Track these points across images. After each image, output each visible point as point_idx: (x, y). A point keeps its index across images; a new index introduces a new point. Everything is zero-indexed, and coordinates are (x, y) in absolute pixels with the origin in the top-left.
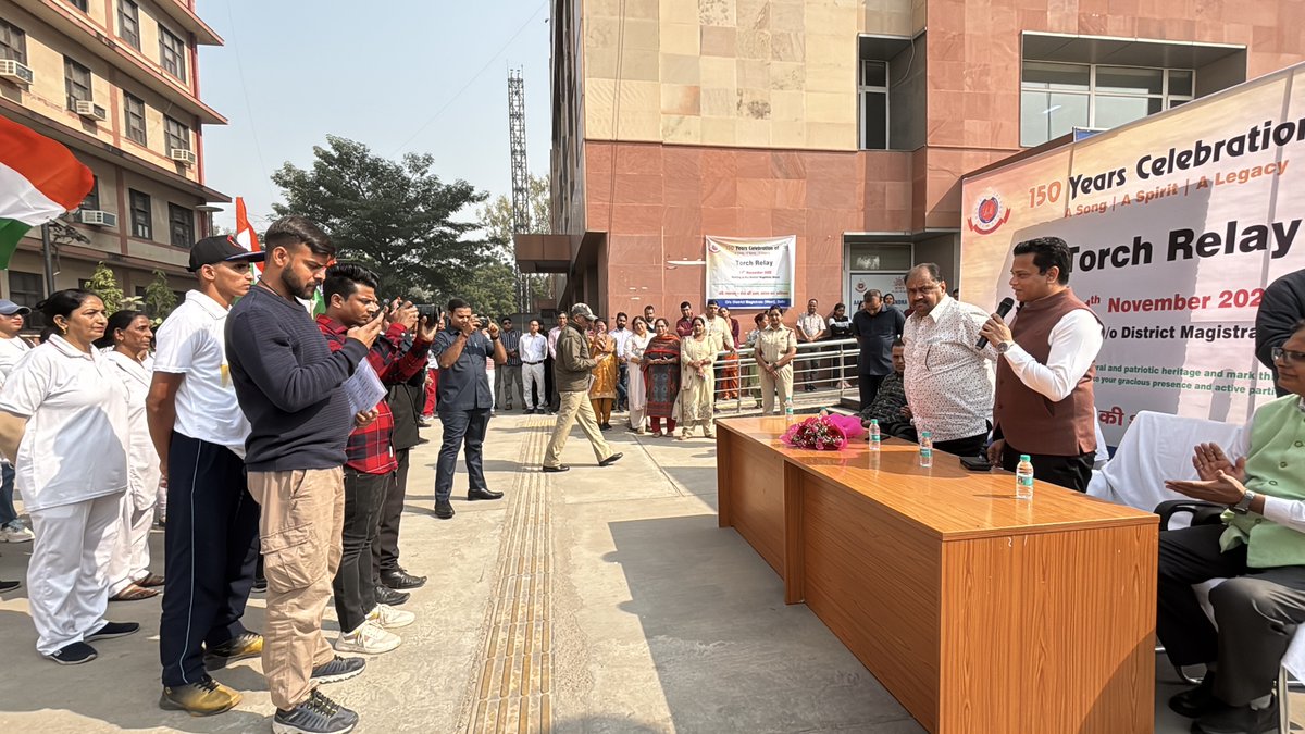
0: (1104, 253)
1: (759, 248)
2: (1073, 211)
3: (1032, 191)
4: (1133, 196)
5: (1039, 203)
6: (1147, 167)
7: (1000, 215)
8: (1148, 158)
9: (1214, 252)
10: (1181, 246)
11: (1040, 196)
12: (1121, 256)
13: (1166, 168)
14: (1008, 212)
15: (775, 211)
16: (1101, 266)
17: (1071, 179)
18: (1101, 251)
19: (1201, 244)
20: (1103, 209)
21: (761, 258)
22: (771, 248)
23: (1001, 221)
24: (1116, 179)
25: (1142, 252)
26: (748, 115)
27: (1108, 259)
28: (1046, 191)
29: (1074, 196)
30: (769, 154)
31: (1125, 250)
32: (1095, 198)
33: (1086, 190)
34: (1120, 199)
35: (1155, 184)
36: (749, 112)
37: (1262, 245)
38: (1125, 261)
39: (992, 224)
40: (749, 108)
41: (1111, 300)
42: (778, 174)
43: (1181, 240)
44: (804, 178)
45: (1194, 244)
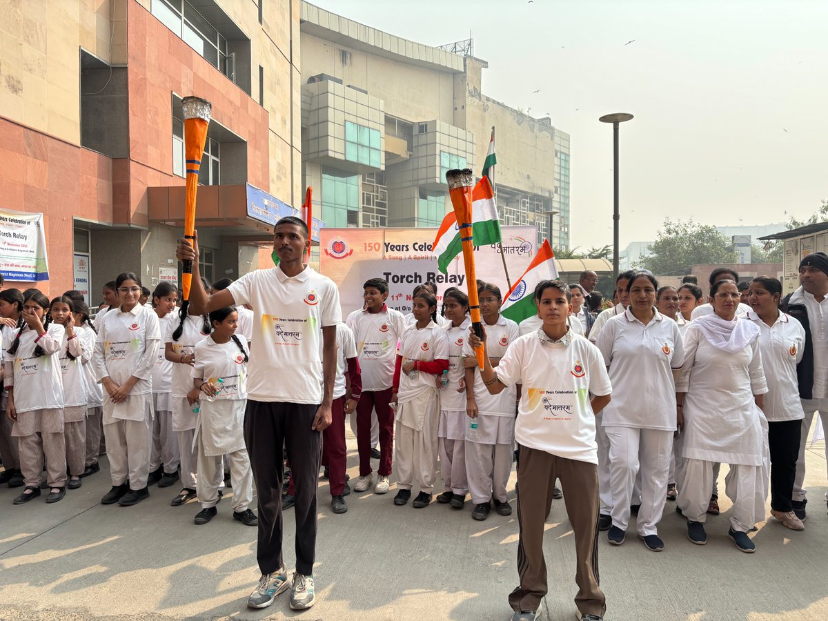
0: (403, 277)
1: (15, 221)
2: (387, 257)
3: (365, 244)
4: (412, 256)
5: (369, 250)
6: (417, 247)
7: (347, 251)
8: (417, 244)
9: (442, 282)
10: (431, 278)
11: (369, 247)
12: (410, 279)
13: (423, 249)
14: (351, 251)
15: (26, 186)
16: (402, 282)
17: (385, 244)
18: (401, 276)
19: (438, 279)
20: (401, 259)
21: (18, 231)
22: (24, 222)
23: (347, 255)
24: (405, 248)
25: (418, 278)
26: (5, 86)
27: (404, 279)
28: (373, 245)
29: (387, 251)
30: (22, 129)
31: (412, 277)
32: (396, 254)
33: (392, 250)
34: (407, 256)
35: (419, 254)
36: (6, 84)
37: (455, 281)
38: (412, 281)
39: (341, 255)
40: (6, 80)
41: (407, 296)
42: (28, 151)
43: (431, 276)
44: (46, 161)
45: (435, 278)
